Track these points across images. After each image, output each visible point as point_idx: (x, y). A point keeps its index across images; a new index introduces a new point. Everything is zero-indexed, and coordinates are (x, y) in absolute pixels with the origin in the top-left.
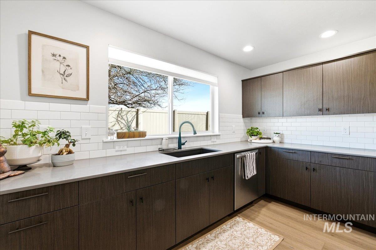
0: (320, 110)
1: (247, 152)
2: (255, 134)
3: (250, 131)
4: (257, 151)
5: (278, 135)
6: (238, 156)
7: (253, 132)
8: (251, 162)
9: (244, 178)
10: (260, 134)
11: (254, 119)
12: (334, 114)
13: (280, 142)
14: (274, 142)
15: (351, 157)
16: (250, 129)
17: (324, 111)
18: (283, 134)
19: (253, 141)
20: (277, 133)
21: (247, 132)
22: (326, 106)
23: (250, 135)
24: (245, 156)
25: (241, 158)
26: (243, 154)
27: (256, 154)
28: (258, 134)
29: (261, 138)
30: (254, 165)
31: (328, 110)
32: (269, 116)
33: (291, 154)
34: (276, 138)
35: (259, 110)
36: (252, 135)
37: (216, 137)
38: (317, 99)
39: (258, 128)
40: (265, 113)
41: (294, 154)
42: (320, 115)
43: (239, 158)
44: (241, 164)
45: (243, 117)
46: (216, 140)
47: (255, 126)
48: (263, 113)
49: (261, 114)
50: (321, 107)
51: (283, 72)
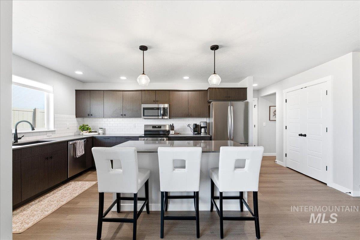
0: (122, 115)
1: (77, 141)
2: (86, 129)
3: (82, 127)
4: (86, 139)
5: (101, 129)
6: (70, 143)
7: (83, 128)
8: (81, 147)
9: (75, 157)
10: (90, 129)
11: (86, 119)
12: (127, 117)
13: (103, 134)
14: (99, 134)
15: (131, 138)
16: (82, 126)
17: (123, 116)
18: (105, 129)
19: (84, 134)
20: (101, 128)
21: (80, 128)
22: (124, 113)
23: (82, 130)
24: (76, 143)
25: (73, 144)
26: (74, 141)
27: (84, 141)
28: (88, 129)
29: (90, 132)
30: (83, 148)
31: (125, 115)
32: (95, 117)
33: (107, 140)
34: (101, 132)
35: (89, 113)
36: (83, 130)
37: (51, 132)
38: (120, 109)
39: (88, 125)
40: (93, 115)
41: (108, 139)
42: (121, 118)
43: (71, 144)
44: (73, 148)
45: (76, 117)
46: (51, 135)
47: (85, 124)
48: (92, 115)
49: (90, 115)
50: (122, 114)
51: (104, 91)
